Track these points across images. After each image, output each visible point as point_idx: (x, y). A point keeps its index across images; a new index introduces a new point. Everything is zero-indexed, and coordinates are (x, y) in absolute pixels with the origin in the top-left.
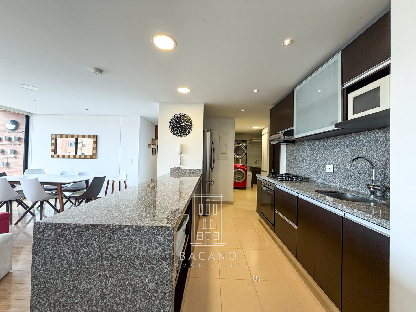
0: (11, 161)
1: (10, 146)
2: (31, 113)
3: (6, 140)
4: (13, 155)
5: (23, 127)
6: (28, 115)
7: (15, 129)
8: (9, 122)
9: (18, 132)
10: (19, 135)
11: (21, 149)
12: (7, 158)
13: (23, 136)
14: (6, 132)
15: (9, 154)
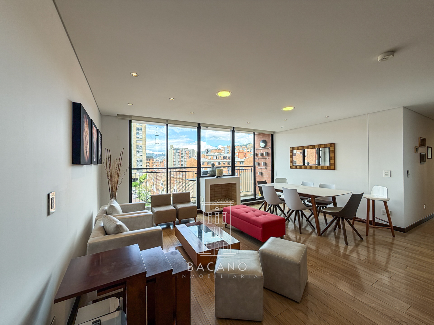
0: (264, 171)
1: (263, 160)
2: (275, 132)
3: (260, 156)
4: (265, 167)
5: (269, 144)
6: (272, 134)
7: (265, 146)
8: (261, 142)
9: (267, 149)
10: (267, 151)
11: (269, 162)
12: (261, 168)
13: (270, 151)
14: (260, 149)
15: (262, 166)
